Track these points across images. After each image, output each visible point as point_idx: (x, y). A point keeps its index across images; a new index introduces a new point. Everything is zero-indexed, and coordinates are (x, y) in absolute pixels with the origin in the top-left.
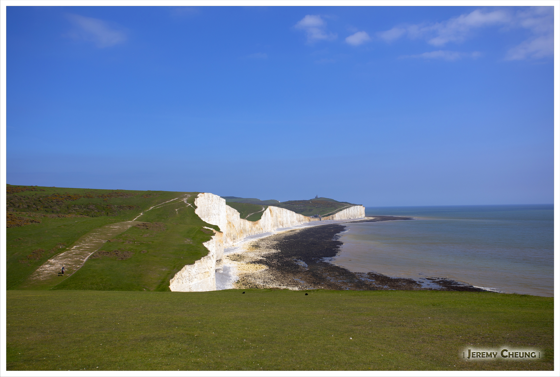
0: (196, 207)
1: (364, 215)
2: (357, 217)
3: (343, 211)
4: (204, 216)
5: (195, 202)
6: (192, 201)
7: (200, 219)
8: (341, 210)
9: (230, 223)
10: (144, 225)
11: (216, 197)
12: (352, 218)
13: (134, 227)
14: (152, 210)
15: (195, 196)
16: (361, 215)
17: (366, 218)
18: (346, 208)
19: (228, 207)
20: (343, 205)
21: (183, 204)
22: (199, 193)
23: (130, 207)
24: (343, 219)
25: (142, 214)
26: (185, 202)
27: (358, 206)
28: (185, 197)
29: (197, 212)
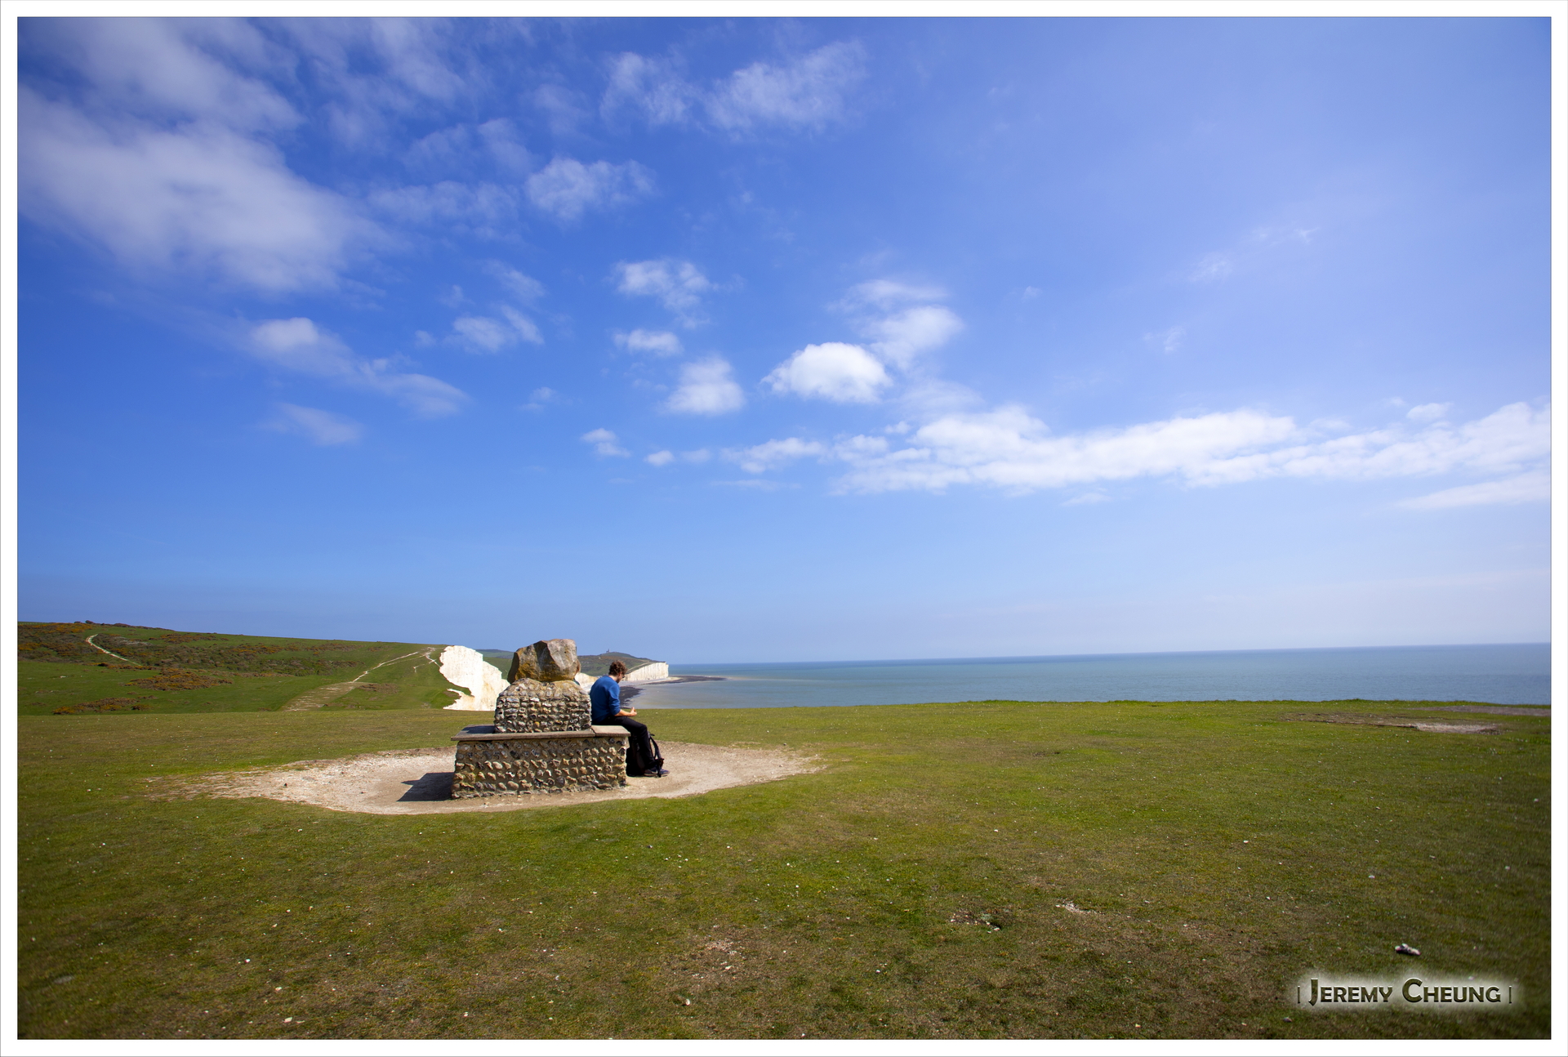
0: (442, 664)
1: (667, 675)
2: (657, 678)
3: (640, 669)
4: (453, 675)
5: (441, 658)
6: (437, 656)
7: (446, 679)
8: (638, 668)
9: (487, 684)
10: (371, 686)
11: (470, 652)
12: (651, 679)
13: (357, 689)
14: (382, 667)
15: (441, 649)
16: (663, 674)
17: (670, 679)
18: (644, 666)
19: (487, 664)
20: (642, 662)
21: (425, 660)
22: (446, 646)
23: (351, 664)
24: (640, 679)
25: (366, 672)
26: (428, 657)
27: (660, 664)
28: (427, 651)
29: (442, 670)
